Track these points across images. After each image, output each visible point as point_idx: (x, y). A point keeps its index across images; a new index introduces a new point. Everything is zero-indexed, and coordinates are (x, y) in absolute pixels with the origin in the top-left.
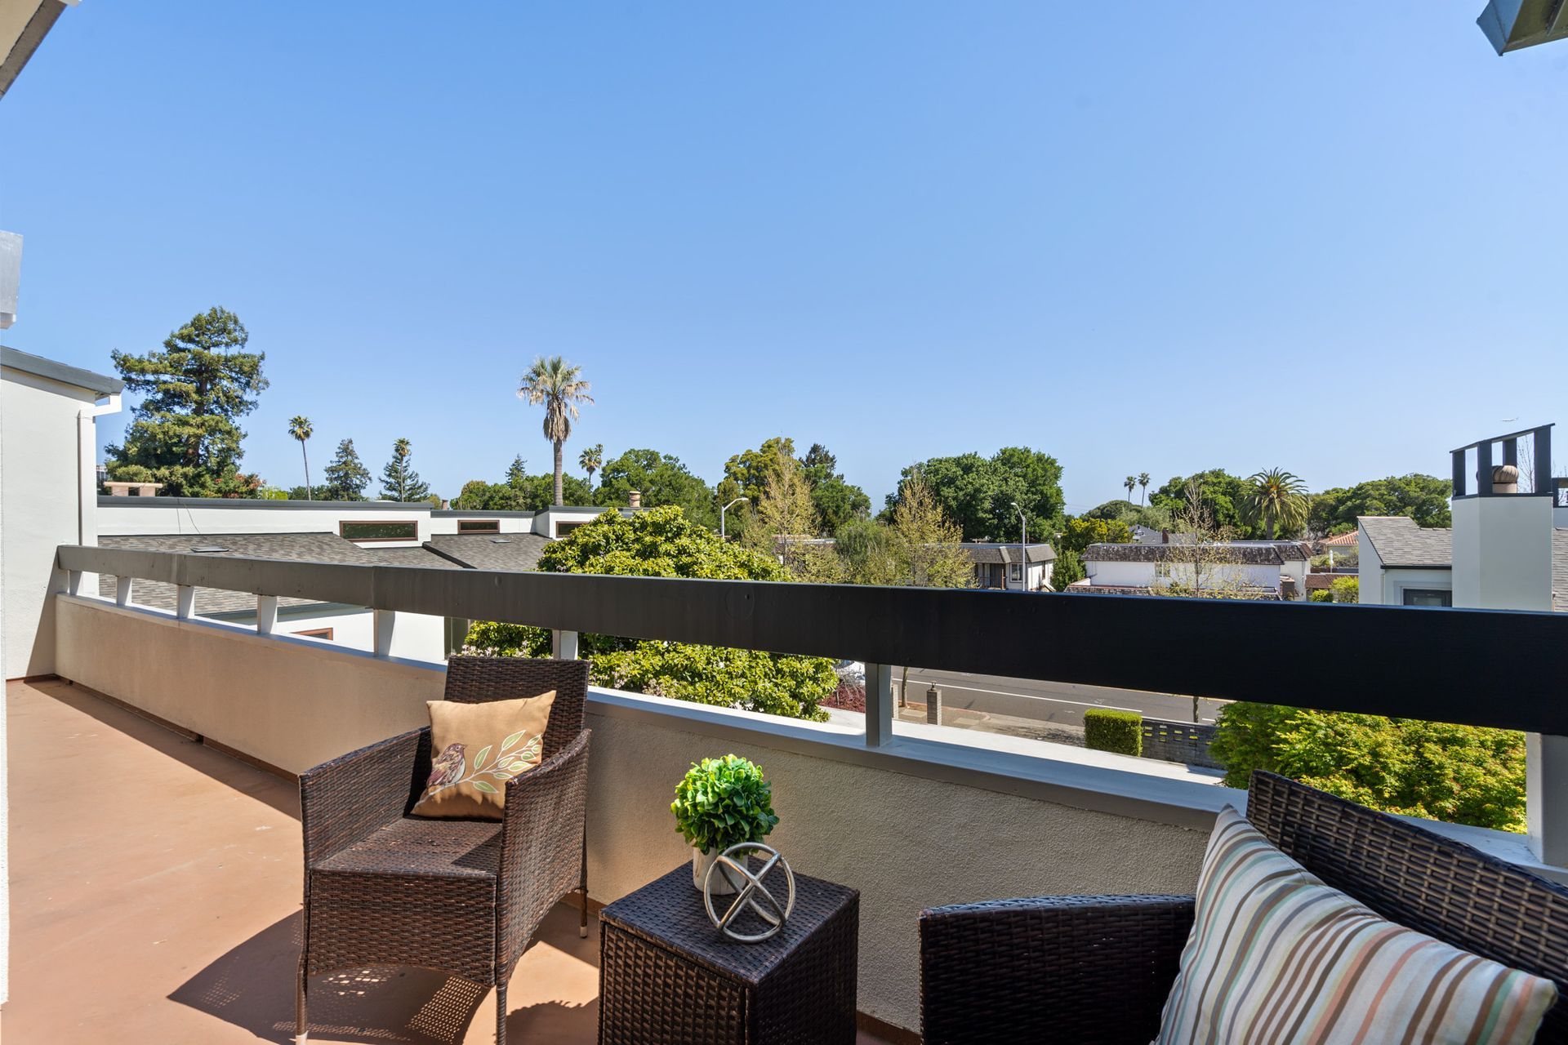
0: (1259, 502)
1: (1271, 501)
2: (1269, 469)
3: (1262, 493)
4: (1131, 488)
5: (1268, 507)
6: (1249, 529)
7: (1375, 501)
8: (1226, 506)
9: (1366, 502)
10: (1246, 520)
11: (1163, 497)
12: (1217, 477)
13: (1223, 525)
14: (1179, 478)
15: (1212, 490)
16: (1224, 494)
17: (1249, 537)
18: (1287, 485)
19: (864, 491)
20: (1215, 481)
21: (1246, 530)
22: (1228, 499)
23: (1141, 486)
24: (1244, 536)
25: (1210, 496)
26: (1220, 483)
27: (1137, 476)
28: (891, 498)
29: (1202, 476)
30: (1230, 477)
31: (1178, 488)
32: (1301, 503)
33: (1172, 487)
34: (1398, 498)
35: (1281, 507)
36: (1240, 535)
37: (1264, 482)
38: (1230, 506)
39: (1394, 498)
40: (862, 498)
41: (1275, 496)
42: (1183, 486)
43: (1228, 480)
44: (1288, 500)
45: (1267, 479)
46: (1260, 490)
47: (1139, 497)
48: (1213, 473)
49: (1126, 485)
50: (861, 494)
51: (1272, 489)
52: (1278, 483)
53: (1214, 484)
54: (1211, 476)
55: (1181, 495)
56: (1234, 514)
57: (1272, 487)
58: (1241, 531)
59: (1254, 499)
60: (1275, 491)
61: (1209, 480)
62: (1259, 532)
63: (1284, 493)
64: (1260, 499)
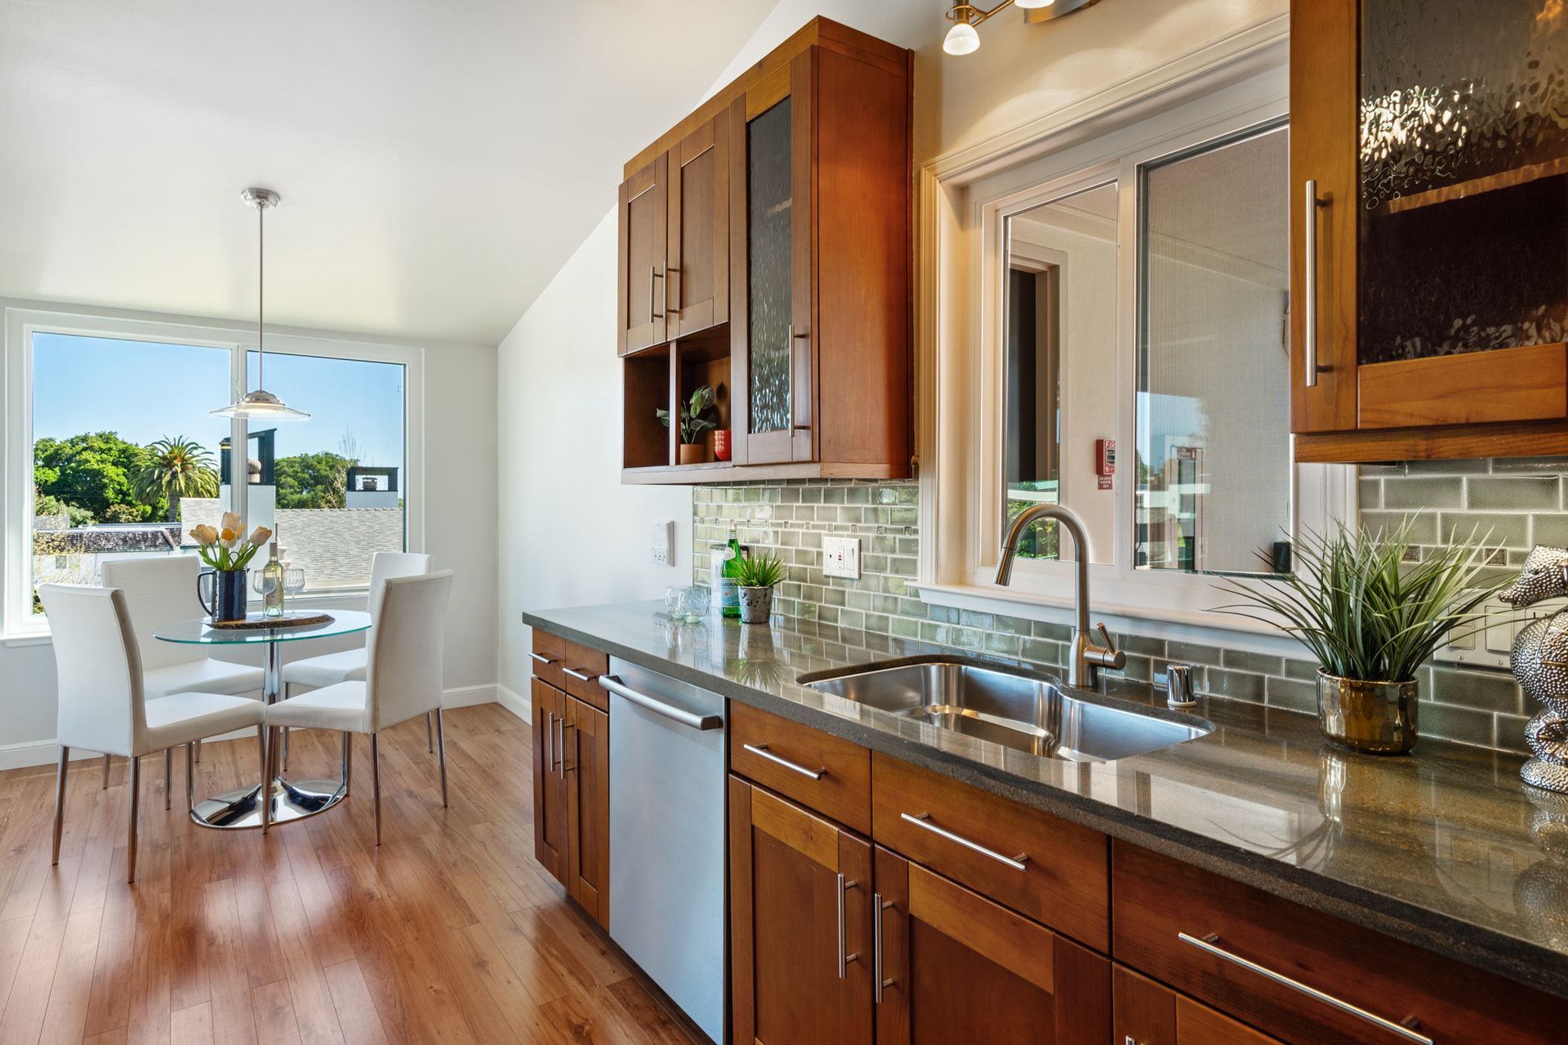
0: (160, 477)
1: (174, 475)
3: (164, 466)
5: (170, 483)
6: (149, 509)
7: (289, 479)
8: (117, 479)
9: (281, 480)
10: (143, 497)
12: (107, 442)
13: (113, 504)
14: (51, 440)
15: (98, 458)
16: (115, 464)
17: (146, 519)
20: (104, 446)
21: (144, 510)
22: (121, 470)
24: (142, 517)
25: (96, 467)
26: (110, 449)
29: (84, 439)
30: (125, 443)
31: (48, 453)
32: (209, 478)
33: (40, 451)
34: (310, 476)
35: (186, 484)
36: (136, 516)
37: (166, 452)
38: (123, 480)
39: (307, 476)
41: (179, 470)
43: (121, 446)
44: (195, 475)
45: (170, 449)
46: (161, 461)
48: (101, 437)
51: (176, 462)
52: (182, 455)
53: (102, 451)
54: (97, 440)
55: (54, 463)
56: (128, 490)
57: (175, 458)
58: (137, 511)
59: (153, 472)
60: (179, 464)
61: (95, 444)
62: (161, 513)
63: (190, 466)
64: (161, 473)
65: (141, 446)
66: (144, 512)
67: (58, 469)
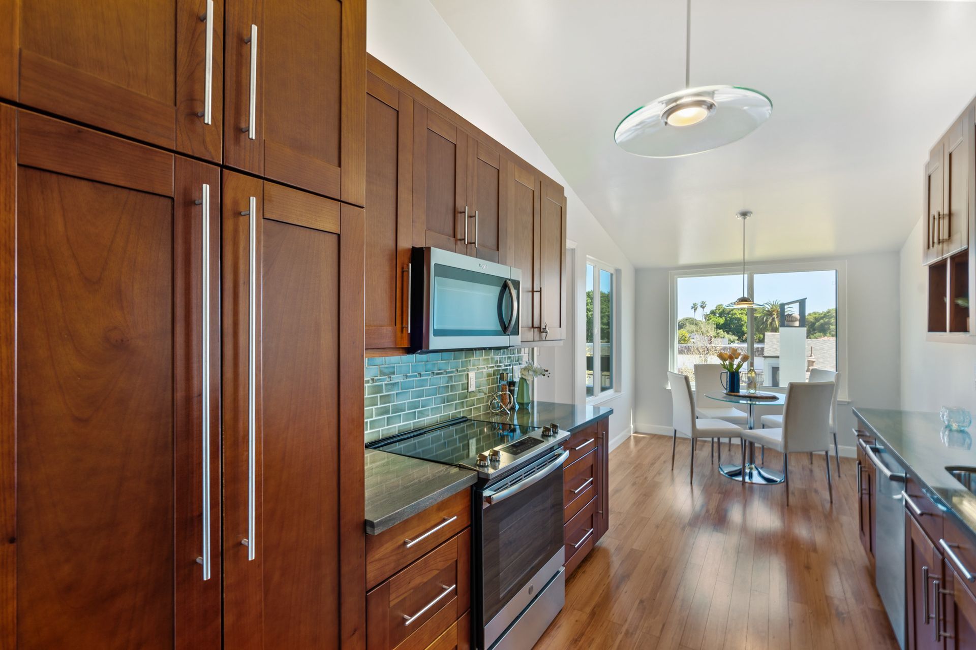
0: (766, 321)
1: (773, 320)
2: (772, 301)
3: (768, 315)
4: (695, 310)
5: (771, 323)
8: (748, 322)
10: (759, 331)
11: (712, 316)
13: (746, 333)
14: (722, 305)
15: (740, 312)
17: (760, 341)
23: (701, 309)
25: (739, 316)
27: (699, 304)
31: (720, 311)
33: (717, 310)
35: (779, 324)
36: (756, 339)
37: (769, 308)
41: (776, 317)
42: (723, 310)
45: (771, 306)
46: (767, 313)
49: (692, 308)
51: (774, 313)
52: (777, 309)
53: (742, 309)
55: (723, 315)
57: (774, 311)
58: (756, 337)
59: (763, 318)
60: (776, 314)
64: (767, 319)
66: (760, 338)
67: (724, 318)
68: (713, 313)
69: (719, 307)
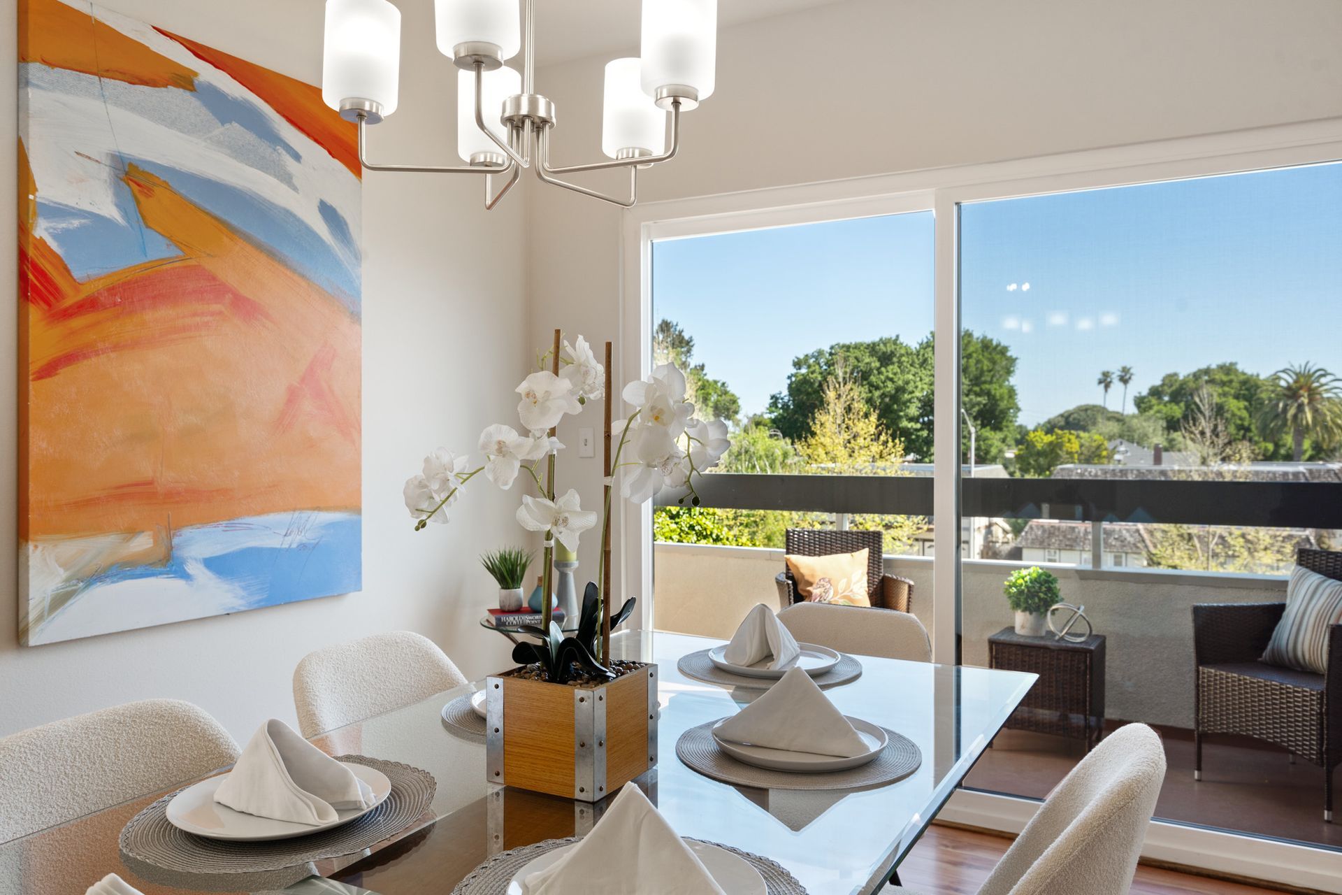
0: (1284, 410)
1: (1300, 408)
2: (1298, 364)
3: (1289, 397)
4: (1107, 386)
5: (1295, 417)
6: (1271, 447)
8: (1239, 413)
10: (1268, 434)
11: (1154, 401)
12: (1228, 374)
14: (1176, 374)
15: (1221, 391)
16: (1237, 397)
17: (1269, 458)
18: (1322, 385)
19: (732, 389)
20: (1225, 378)
21: (1266, 448)
22: (1242, 404)
23: (1121, 385)
24: (1264, 455)
26: (1231, 381)
28: (777, 399)
29: (1207, 371)
30: (1245, 374)
31: (1174, 388)
32: (1339, 410)
33: (1166, 388)
35: (1314, 418)
36: (1258, 454)
37: (1291, 381)
38: (1245, 414)
40: (727, 398)
41: (1306, 401)
42: (1181, 385)
43: (1242, 378)
44: (1323, 407)
45: (1294, 377)
46: (1286, 392)
47: (1121, 401)
48: (1222, 368)
49: (1100, 382)
50: (726, 393)
51: (1302, 392)
52: (1309, 383)
53: (1223, 384)
54: (1219, 372)
55: (1179, 398)
56: (1250, 425)
57: (1301, 388)
58: (1259, 448)
59: (1277, 405)
60: (1306, 394)
61: (1217, 377)
62: (1283, 451)
63: (1318, 396)
64: (1286, 406)
65: (1262, 377)
66: (1266, 450)
67: (1182, 404)
68: (1156, 392)
69: (1170, 379)
